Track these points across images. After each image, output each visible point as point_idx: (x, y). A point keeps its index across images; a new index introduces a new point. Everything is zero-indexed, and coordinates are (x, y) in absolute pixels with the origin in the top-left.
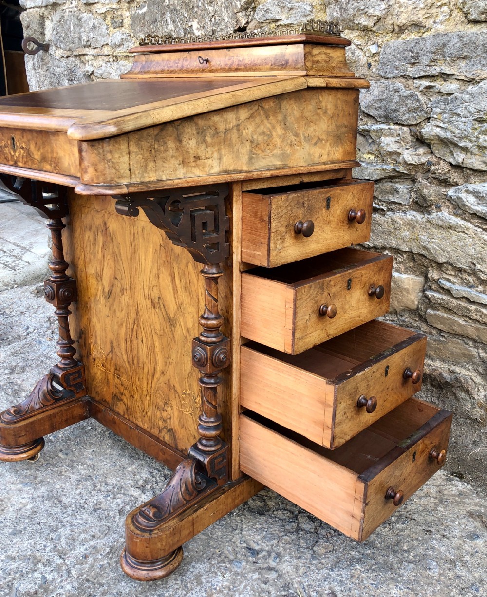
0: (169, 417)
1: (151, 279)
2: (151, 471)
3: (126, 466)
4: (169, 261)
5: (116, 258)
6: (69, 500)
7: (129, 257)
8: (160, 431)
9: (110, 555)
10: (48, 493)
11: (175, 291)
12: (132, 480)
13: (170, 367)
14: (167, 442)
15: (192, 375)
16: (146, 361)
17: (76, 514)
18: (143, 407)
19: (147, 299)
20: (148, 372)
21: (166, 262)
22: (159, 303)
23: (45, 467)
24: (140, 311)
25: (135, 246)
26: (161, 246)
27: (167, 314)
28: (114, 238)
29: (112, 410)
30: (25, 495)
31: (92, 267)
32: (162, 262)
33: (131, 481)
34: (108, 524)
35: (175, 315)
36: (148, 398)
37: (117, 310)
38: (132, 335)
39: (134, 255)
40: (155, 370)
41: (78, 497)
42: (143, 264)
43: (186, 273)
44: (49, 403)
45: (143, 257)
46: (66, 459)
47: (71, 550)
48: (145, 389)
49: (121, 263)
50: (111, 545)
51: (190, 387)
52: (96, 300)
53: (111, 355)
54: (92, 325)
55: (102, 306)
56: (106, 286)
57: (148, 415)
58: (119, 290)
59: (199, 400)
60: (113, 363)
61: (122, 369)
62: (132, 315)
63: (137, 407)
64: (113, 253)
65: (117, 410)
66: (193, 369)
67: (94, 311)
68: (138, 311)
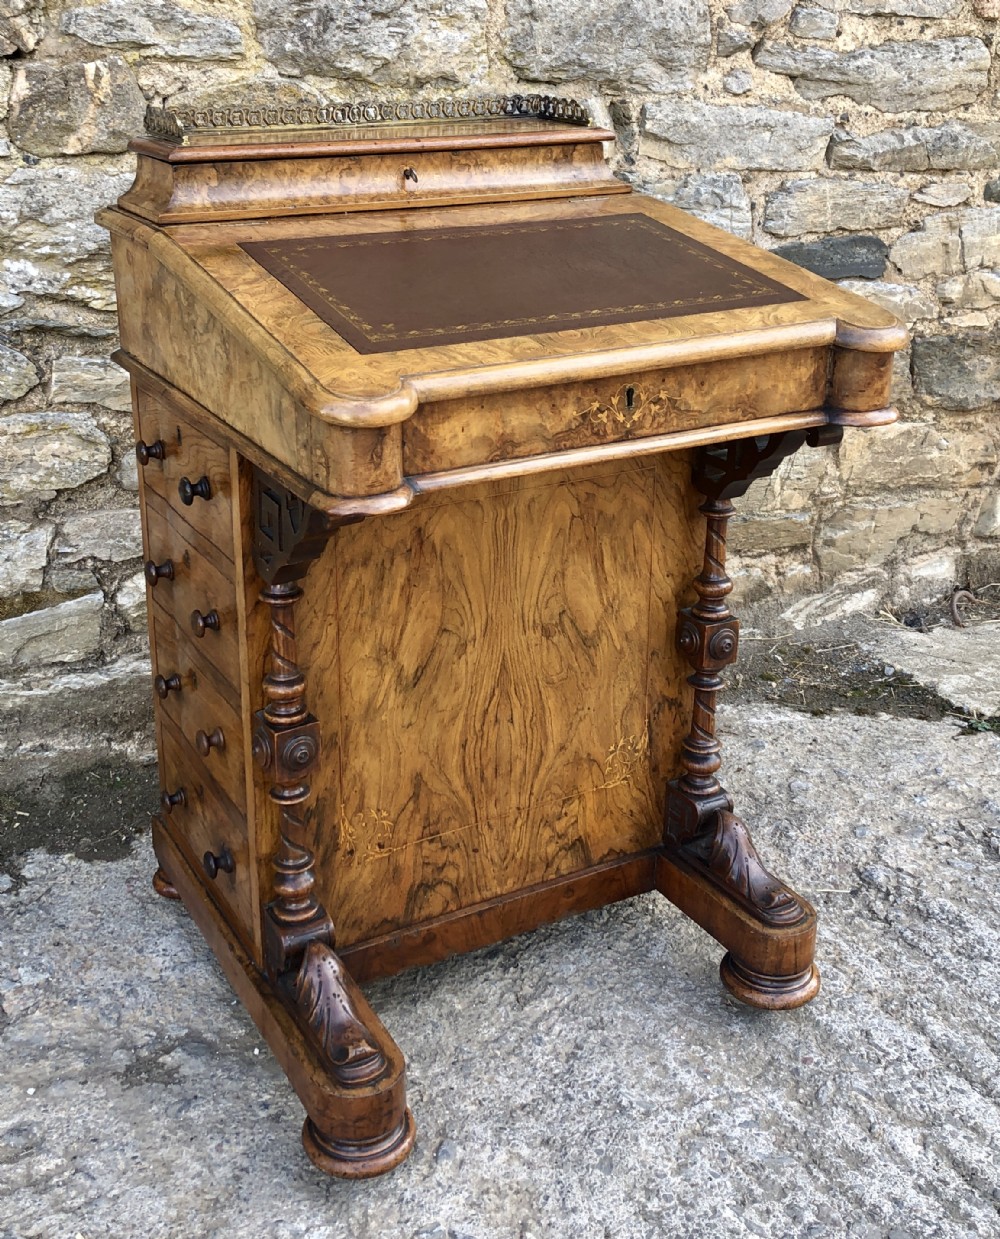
0: (573, 820)
4: (593, 536)
5: (445, 588)
7: (486, 572)
8: (549, 865)
11: (602, 581)
13: (582, 725)
15: (631, 709)
16: (518, 751)
18: (503, 851)
19: (530, 633)
20: (524, 771)
21: (584, 541)
24: (509, 665)
25: (507, 543)
26: (573, 516)
27: (579, 633)
28: (445, 551)
31: (363, 642)
32: (573, 544)
35: (598, 624)
36: (519, 822)
37: (441, 698)
38: (483, 725)
39: (500, 563)
40: (542, 754)
42: (525, 568)
43: (629, 539)
45: (527, 556)
48: (513, 810)
51: (626, 732)
52: (370, 710)
53: (411, 806)
54: (349, 775)
55: (394, 710)
56: (409, 661)
57: (518, 856)
58: (450, 650)
59: (643, 743)
60: (418, 816)
61: (445, 815)
62: (488, 683)
63: (486, 862)
64: (440, 583)
65: (424, 913)
66: (633, 697)
67: (362, 739)
68: (504, 667)
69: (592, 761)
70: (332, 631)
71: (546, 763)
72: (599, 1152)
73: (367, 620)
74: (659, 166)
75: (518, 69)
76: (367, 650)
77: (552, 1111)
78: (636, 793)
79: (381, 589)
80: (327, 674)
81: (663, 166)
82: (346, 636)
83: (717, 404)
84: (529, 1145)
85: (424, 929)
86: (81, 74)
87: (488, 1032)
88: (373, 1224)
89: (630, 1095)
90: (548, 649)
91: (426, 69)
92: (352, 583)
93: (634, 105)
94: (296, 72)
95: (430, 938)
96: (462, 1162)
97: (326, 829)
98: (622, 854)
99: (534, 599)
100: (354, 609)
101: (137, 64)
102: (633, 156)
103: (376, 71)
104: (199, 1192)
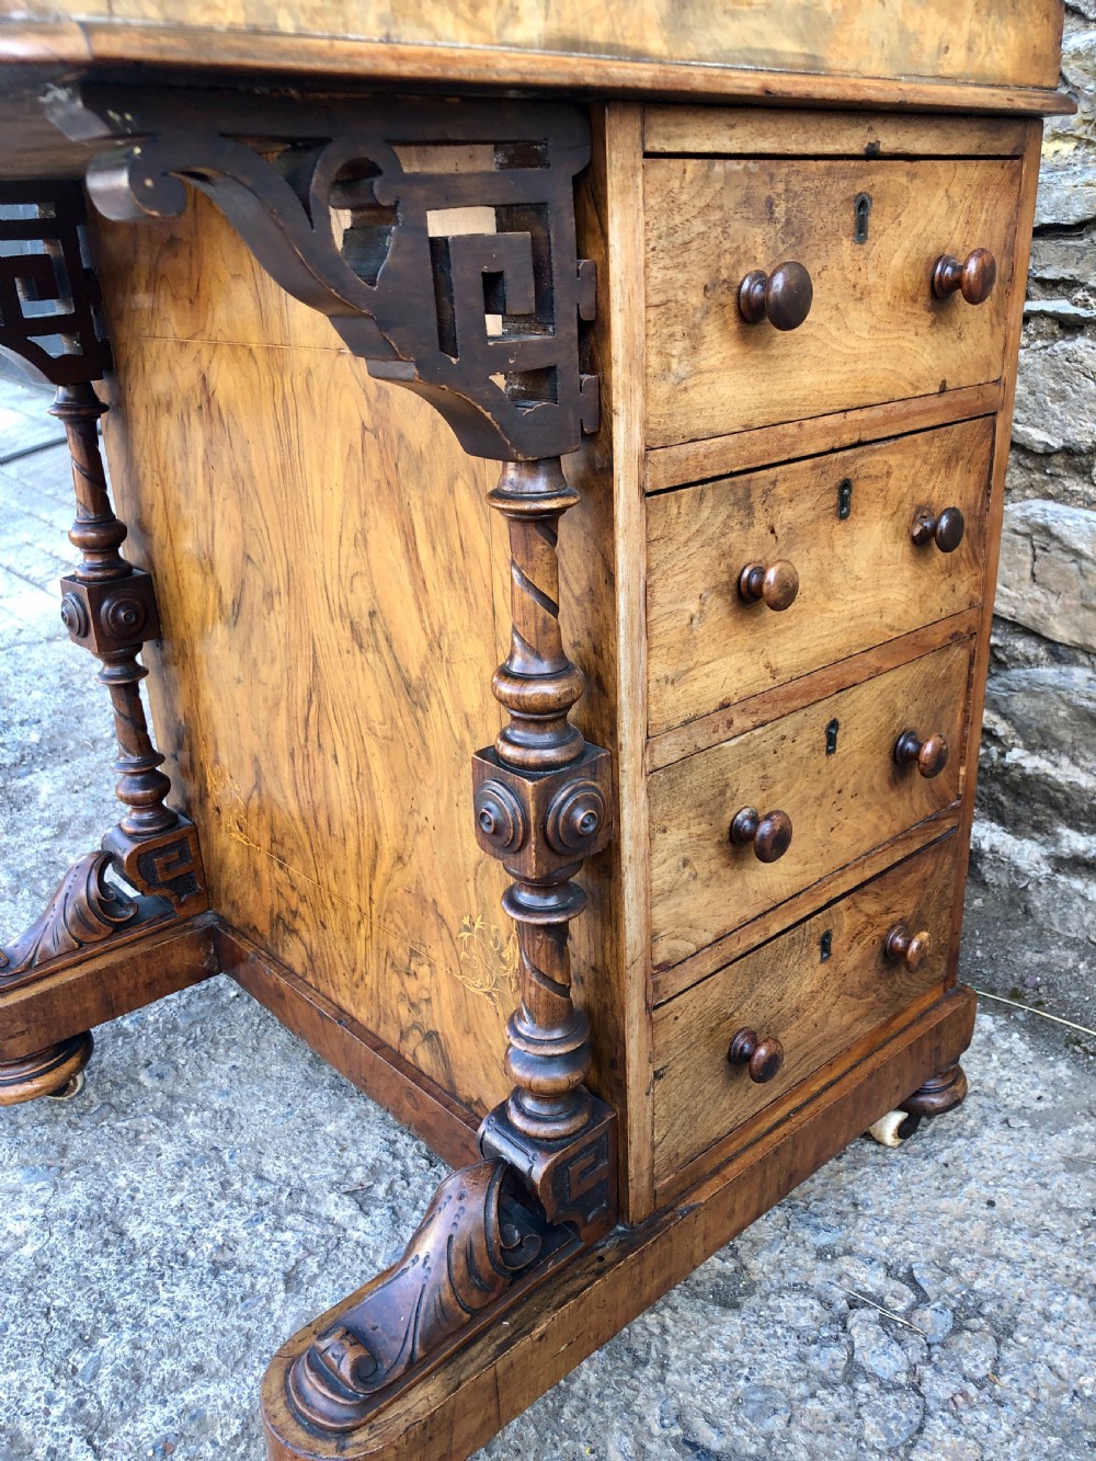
1: (344, 551)
2: (392, 1137)
3: (320, 1117)
4: (393, 480)
5: (242, 491)
6: (145, 1228)
7: (276, 484)
8: (403, 1035)
9: (241, 1449)
10: (89, 1202)
11: (420, 585)
12: (335, 1165)
13: (419, 839)
14: (425, 1071)
15: (486, 870)
17: (159, 1283)
19: (338, 622)
20: (359, 854)
21: (384, 485)
22: (374, 632)
23: (96, 1117)
24: (321, 661)
25: (290, 443)
26: (364, 428)
27: (399, 667)
28: (232, 425)
29: (275, 960)
30: (26, 1210)
31: (186, 530)
32: (371, 487)
33: (330, 1169)
34: (247, 1325)
35: (423, 669)
37: (260, 661)
38: (306, 739)
39: (289, 475)
40: (376, 848)
41: (172, 1220)
42: (318, 502)
43: (450, 517)
44: (95, 937)
45: (317, 479)
46: (157, 1090)
47: (125, 1417)
48: (353, 904)
49: (257, 506)
50: (246, 1405)
51: (484, 910)
53: (257, 797)
54: (202, 707)
55: (223, 650)
56: (226, 584)
57: (368, 981)
58: (259, 595)
60: (264, 820)
61: (288, 842)
62: (303, 674)
63: (335, 954)
65: (287, 958)
67: (205, 669)
68: (315, 658)
69: (439, 915)
70: (160, 496)
73: (183, 496)
76: (190, 542)
79: (186, 454)
82: (171, 510)
90: (363, 669)
96: (16, 1192)
97: (197, 761)
99: (335, 566)
100: (171, 472)
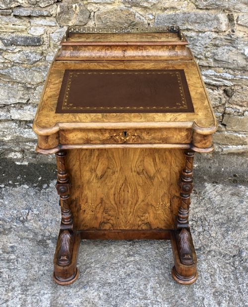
0: (146, 218)
1: (138, 163)
5: (109, 158)
7: (120, 156)
8: (139, 226)
11: (155, 164)
13: (149, 197)
14: (144, 229)
15: (164, 196)
16: (130, 199)
18: (126, 220)
20: (132, 204)
21: (150, 154)
22: (143, 172)
27: (148, 175)
29: (100, 230)
32: (146, 154)
36: (130, 215)
37: (108, 183)
38: (120, 191)
39: (125, 155)
40: (137, 201)
43: (164, 155)
48: (128, 212)
49: (114, 160)
51: (163, 201)
52: (89, 182)
53: (100, 205)
54: (83, 195)
55: (95, 183)
56: (99, 173)
57: (130, 222)
58: (110, 173)
59: (168, 204)
60: (102, 208)
61: (109, 209)
62: (121, 182)
63: (121, 221)
64: (107, 157)
65: (104, 228)
66: (165, 193)
67: (87, 188)
68: (126, 179)
69: (152, 205)
70: (78, 163)
71: (138, 203)
72: (116, 302)
73: (88, 162)
74: (244, 33)
75: (196, 6)
76: (88, 168)
77: (114, 287)
78: (165, 216)
79: (91, 156)
80: (77, 172)
81: (245, 33)
82: (82, 165)
83: (154, 138)
84: (103, 294)
85: (103, 232)
86: (72, 7)
87: (115, 261)
88: (60, 298)
89: (133, 291)
90: (139, 177)
91: (167, 6)
92: (83, 153)
93: (235, 15)
94: (130, 6)
95: (104, 235)
96: (86, 291)
97: (78, 205)
98: (161, 229)
99: (135, 165)
100: (84, 159)
101: (87, 4)
102: (234, 30)
103: (152, 6)
104: (34, 275)
